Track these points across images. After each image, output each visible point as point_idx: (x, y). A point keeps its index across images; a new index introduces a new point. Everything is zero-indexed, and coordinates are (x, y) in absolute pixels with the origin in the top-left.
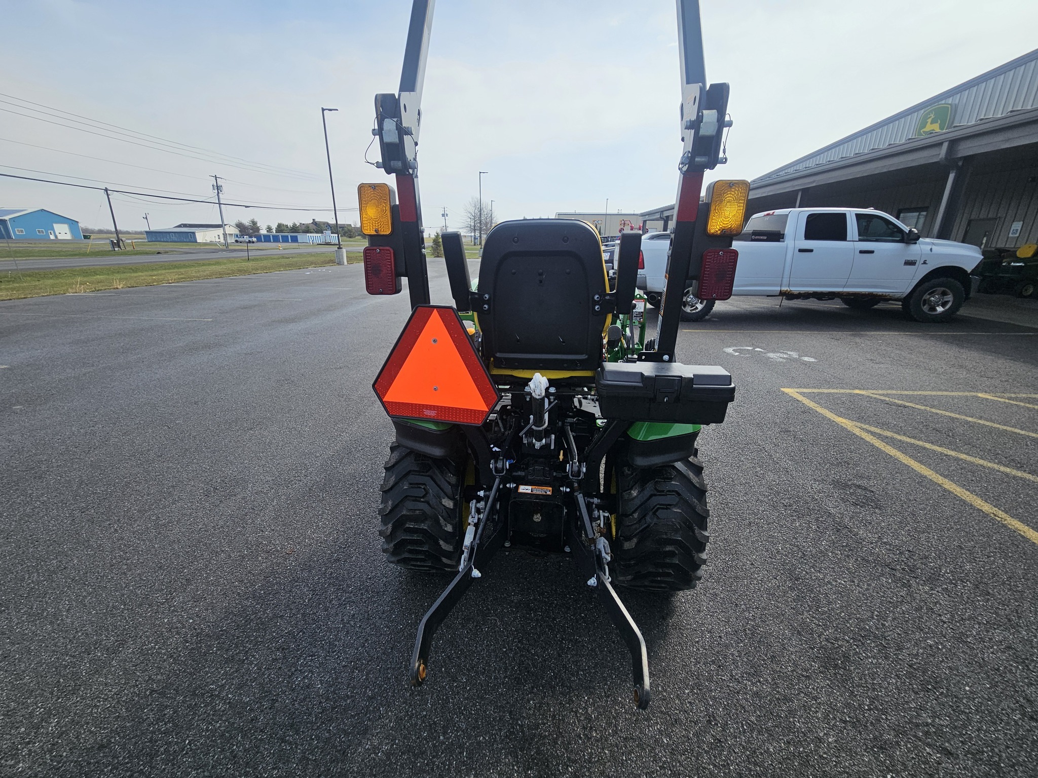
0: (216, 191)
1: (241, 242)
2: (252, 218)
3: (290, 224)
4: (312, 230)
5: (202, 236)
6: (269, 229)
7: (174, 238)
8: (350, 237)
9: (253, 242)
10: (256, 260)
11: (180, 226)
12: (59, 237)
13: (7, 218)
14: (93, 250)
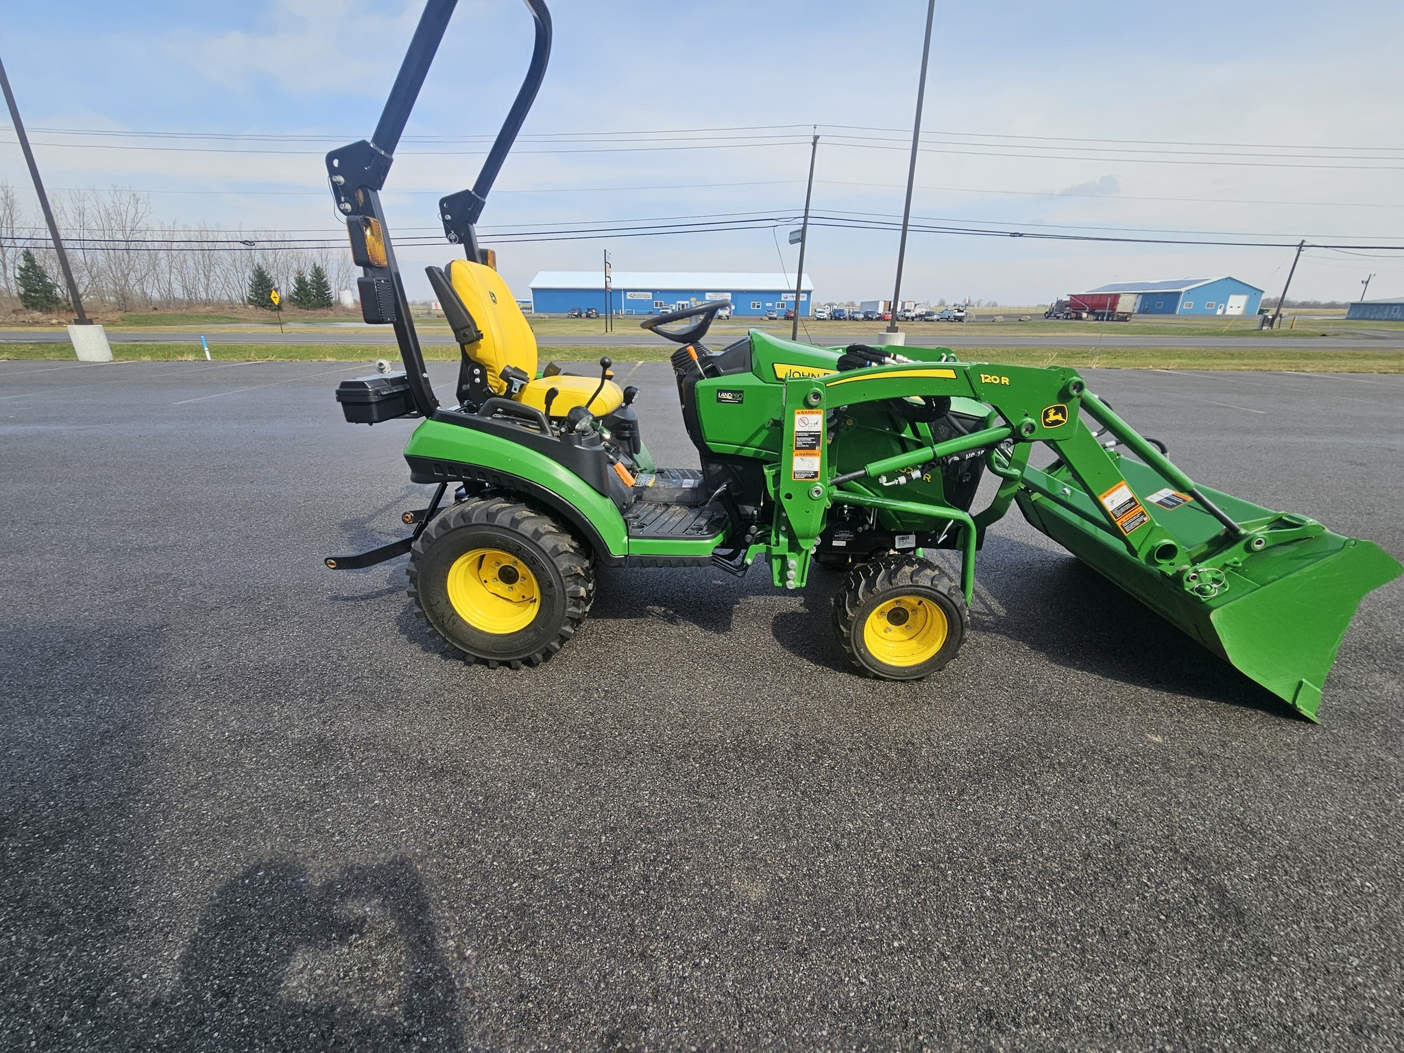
7: (1397, 314)
12: (1227, 313)
13: (1183, 290)
14: (1234, 329)
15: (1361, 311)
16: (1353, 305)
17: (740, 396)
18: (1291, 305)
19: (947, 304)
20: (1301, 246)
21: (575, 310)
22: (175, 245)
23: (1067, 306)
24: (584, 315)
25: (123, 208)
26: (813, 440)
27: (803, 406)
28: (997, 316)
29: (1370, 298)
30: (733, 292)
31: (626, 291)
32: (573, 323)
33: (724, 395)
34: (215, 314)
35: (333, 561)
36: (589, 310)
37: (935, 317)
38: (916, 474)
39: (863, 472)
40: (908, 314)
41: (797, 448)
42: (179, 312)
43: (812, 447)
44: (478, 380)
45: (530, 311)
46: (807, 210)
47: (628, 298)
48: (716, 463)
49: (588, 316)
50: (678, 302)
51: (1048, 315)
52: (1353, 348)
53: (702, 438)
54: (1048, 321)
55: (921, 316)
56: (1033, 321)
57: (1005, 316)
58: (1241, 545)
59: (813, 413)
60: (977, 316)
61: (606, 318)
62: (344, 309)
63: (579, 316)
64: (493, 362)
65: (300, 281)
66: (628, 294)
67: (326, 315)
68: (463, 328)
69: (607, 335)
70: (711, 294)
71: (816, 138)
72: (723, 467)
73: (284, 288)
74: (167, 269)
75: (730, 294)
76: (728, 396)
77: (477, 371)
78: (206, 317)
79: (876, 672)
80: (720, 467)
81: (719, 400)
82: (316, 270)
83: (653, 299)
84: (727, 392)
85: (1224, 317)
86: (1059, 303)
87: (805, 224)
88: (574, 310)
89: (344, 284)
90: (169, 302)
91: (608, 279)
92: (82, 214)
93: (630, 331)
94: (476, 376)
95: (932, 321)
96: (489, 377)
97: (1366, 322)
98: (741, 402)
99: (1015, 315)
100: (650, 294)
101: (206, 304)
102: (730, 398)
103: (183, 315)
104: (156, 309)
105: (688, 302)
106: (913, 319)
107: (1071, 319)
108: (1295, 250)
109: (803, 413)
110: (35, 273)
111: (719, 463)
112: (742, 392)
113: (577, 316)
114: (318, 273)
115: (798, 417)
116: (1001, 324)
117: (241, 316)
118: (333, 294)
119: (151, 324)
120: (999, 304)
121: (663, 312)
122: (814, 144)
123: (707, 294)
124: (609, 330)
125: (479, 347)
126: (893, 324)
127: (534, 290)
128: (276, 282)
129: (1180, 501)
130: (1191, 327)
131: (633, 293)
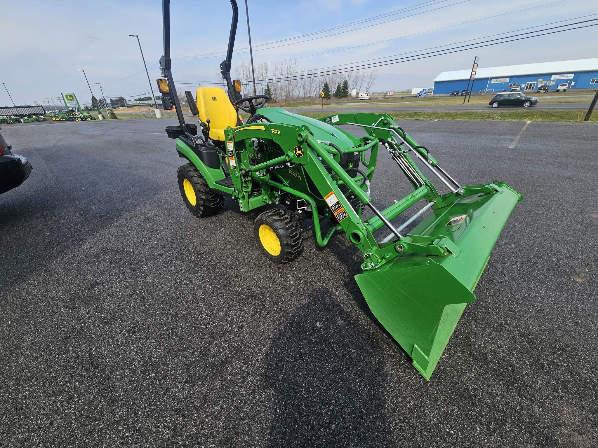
22: (304, 77)
24: (459, 94)
25: (292, 66)
31: (491, 78)
32: (451, 99)
34: (310, 102)
36: (463, 91)
42: (300, 101)
45: (431, 94)
47: (492, 82)
49: (461, 95)
50: (528, 83)
62: (352, 97)
63: (457, 94)
65: (339, 87)
67: (344, 100)
70: (557, 75)
73: (333, 90)
74: (300, 87)
78: (307, 103)
82: (345, 82)
83: (510, 82)
88: (455, 92)
89: (354, 87)
90: (299, 98)
91: (473, 73)
92: (281, 70)
100: (508, 79)
101: (308, 98)
103: (301, 102)
104: (294, 101)
105: (536, 82)
110: (268, 91)
113: (455, 95)
114: (346, 83)
117: (317, 102)
118: (349, 92)
119: (291, 106)
123: (553, 76)
124: (466, 102)
127: (436, 82)
128: (331, 88)
131: (496, 80)
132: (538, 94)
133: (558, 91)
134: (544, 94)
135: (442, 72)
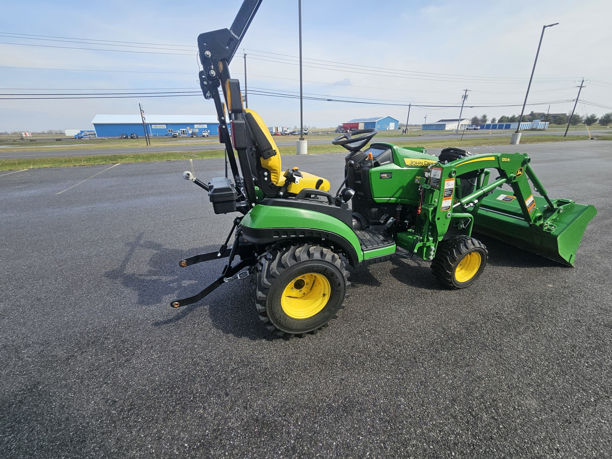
0: (463, 99)
1: (469, 129)
2: (484, 114)
3: (510, 116)
4: (526, 120)
5: (449, 127)
6: (494, 120)
7: (435, 128)
8: (559, 124)
9: (477, 129)
10: (466, 140)
11: (440, 121)
12: (390, 129)
13: (376, 121)
14: (395, 134)
15: (426, 127)
16: (423, 125)
17: (391, 175)
18: (409, 126)
19: (298, 128)
20: (410, 105)
21: (124, 135)
23: (342, 128)
24: (129, 137)
26: (450, 192)
27: (448, 177)
28: (319, 132)
29: (428, 123)
30: (208, 124)
31: (151, 124)
32: (124, 141)
33: (383, 175)
35: (177, 303)
36: (132, 134)
37: (297, 133)
38: (476, 201)
39: (459, 203)
40: (286, 132)
41: (445, 197)
43: (450, 195)
44: (266, 179)
45: (95, 136)
46: (246, 87)
47: (153, 128)
48: (375, 208)
49: (132, 138)
50: (181, 129)
51: (336, 131)
52: (430, 140)
53: (372, 196)
54: (336, 133)
55: (291, 133)
56: (332, 134)
57: (322, 132)
58: (556, 212)
59: (451, 180)
60: (313, 133)
61: (146, 139)
63: (127, 138)
64: (277, 168)
66: (153, 126)
68: (268, 150)
69: (148, 147)
70: (197, 125)
71: (245, 55)
72: (378, 209)
75: (206, 125)
76: (385, 175)
77: (266, 174)
79: (458, 287)
80: (377, 209)
81: (381, 178)
83: (167, 128)
84: (385, 173)
85: (389, 130)
86: (339, 126)
87: (246, 93)
88: (122, 135)
91: (143, 119)
93: (162, 145)
94: (265, 176)
95: (296, 135)
96: (272, 176)
97: (428, 131)
98: (391, 178)
99: (325, 131)
100: (165, 126)
102: (386, 176)
105: (186, 129)
106: (288, 134)
107: (344, 132)
108: (408, 107)
109: (448, 180)
111: (376, 208)
112: (391, 173)
113: (125, 138)
115: (446, 182)
116: (321, 135)
120: (316, 127)
121: (174, 135)
122: (245, 57)
123: (195, 125)
124: (149, 144)
125: (271, 160)
126: (302, 137)
127: (95, 125)
129: (511, 198)
130: (383, 134)
131: (155, 125)
132: (192, 138)
133: (204, 136)
134: (196, 139)
135: (97, 115)
